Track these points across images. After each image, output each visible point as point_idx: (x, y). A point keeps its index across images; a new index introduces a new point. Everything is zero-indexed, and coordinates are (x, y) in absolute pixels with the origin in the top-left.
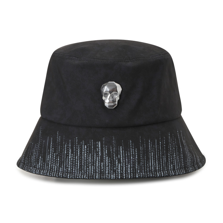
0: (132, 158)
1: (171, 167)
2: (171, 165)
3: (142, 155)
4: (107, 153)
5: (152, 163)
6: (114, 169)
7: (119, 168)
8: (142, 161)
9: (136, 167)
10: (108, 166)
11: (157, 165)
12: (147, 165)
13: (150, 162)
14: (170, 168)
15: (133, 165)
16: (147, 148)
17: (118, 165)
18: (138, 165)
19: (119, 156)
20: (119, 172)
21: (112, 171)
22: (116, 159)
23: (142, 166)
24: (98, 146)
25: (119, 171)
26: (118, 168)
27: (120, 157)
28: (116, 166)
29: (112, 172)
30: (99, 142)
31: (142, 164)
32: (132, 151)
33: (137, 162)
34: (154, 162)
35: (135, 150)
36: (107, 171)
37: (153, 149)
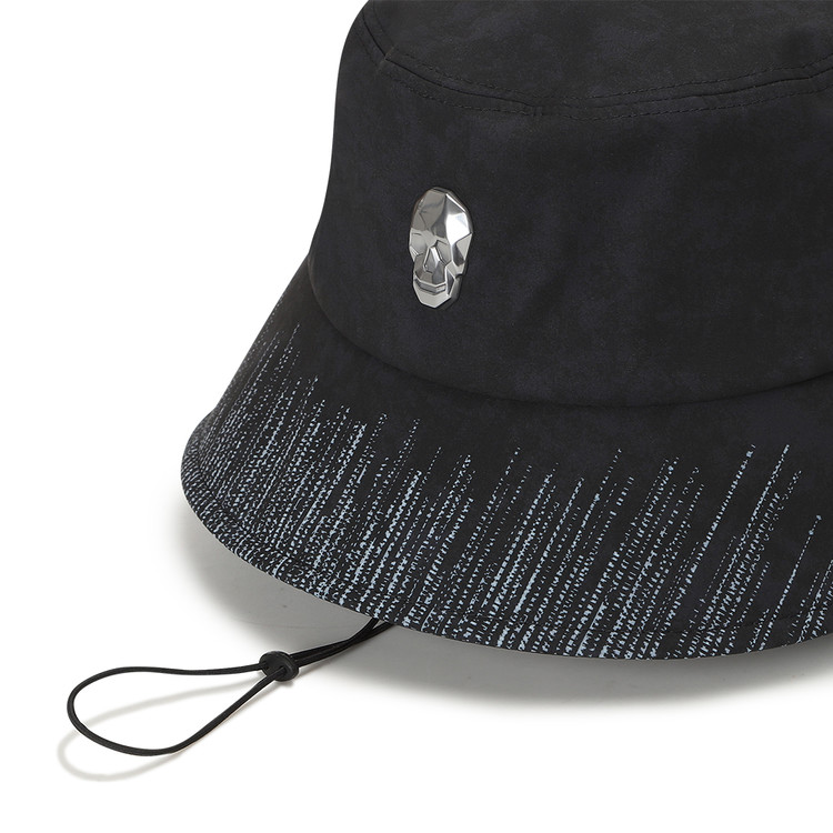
0: (432, 531)
1: (591, 617)
2: (596, 607)
3: (480, 533)
4: (358, 482)
5: (506, 576)
6: (344, 556)
7: (363, 562)
8: (467, 556)
9: (429, 577)
10: (332, 539)
11: (526, 592)
12: (477, 580)
13: (501, 571)
14: (584, 619)
15: (421, 563)
16: (523, 504)
17: (366, 548)
18: (439, 573)
19: (390, 511)
20: (356, 579)
21: (333, 564)
22: (373, 517)
23: (455, 578)
24: (352, 441)
25: (358, 572)
26: (360, 558)
27: (393, 515)
28: (358, 548)
29: (332, 568)
30: (363, 427)
31: (459, 572)
32: (450, 506)
33: (442, 555)
34: (519, 572)
35: (463, 502)
36: (319, 557)
37: (547, 514)
